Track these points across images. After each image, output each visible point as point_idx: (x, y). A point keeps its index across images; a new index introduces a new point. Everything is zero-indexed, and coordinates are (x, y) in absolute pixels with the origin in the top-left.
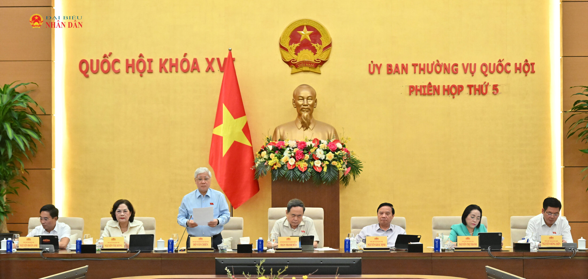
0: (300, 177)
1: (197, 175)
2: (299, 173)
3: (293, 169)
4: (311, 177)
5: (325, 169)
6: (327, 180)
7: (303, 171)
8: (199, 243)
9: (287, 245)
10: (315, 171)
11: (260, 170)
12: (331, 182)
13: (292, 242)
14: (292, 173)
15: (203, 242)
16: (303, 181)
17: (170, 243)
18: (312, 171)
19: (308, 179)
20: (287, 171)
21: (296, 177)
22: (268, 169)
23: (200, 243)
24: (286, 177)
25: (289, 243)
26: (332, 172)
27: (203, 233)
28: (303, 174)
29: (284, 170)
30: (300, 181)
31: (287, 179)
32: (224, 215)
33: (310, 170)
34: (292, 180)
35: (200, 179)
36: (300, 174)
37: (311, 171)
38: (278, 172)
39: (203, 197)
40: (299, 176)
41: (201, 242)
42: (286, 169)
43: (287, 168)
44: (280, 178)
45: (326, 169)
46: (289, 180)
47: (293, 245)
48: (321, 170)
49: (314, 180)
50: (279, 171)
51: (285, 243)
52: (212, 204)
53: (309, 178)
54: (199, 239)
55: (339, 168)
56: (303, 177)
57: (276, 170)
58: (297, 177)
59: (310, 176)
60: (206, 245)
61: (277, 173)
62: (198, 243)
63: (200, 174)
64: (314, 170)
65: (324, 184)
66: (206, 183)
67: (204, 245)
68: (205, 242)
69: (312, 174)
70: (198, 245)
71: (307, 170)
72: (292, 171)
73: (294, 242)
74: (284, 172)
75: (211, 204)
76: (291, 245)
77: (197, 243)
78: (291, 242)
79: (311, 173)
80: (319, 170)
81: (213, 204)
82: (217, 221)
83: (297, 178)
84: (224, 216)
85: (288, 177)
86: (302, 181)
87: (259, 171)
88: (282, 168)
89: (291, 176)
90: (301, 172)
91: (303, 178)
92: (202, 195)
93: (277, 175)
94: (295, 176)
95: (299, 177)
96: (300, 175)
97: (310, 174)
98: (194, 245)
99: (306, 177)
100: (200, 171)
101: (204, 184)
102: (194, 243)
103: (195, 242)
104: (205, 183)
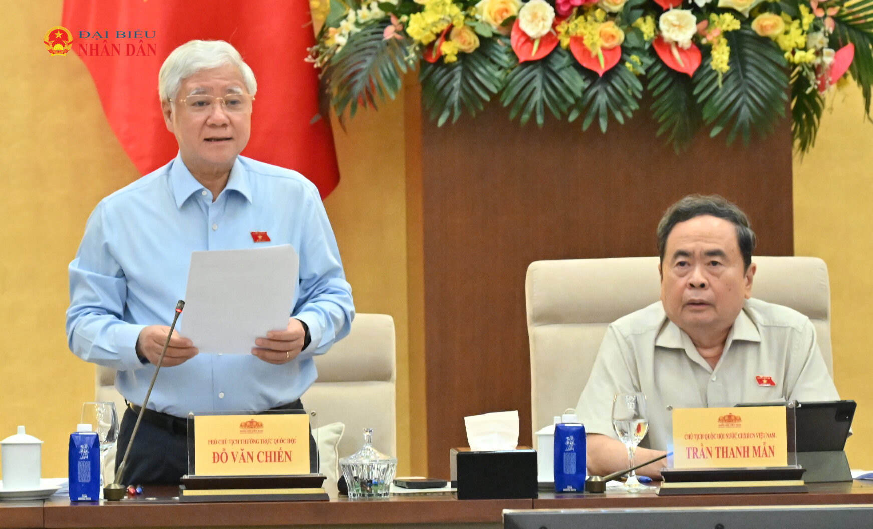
0: (585, 105)
1: (184, 81)
2: (579, 83)
3: (544, 62)
4: (647, 99)
5: (721, 58)
6: (728, 117)
7: (602, 68)
8: (241, 446)
9: (724, 452)
10: (665, 67)
11: (364, 66)
12: (756, 128)
13: (748, 436)
14: (538, 83)
15: (265, 442)
16: (603, 125)
17: (84, 451)
18: (647, 71)
19: (630, 115)
20: (511, 73)
21: (565, 101)
22: (406, 63)
23: (249, 448)
24: (506, 104)
25: (730, 443)
26: (753, 75)
27: (222, 395)
28: (598, 87)
29: (494, 62)
30: (585, 126)
31: (513, 115)
32: (323, 296)
33: (635, 63)
34: (540, 120)
35: (201, 103)
36: (586, 85)
37: (642, 71)
38: (464, 78)
39: (210, 203)
40: (580, 94)
41: (254, 441)
42: (506, 58)
43: (512, 53)
44: (477, 109)
45: (726, 57)
46: (526, 117)
47: (757, 452)
48: (696, 65)
49: (660, 120)
50: (468, 72)
51: (713, 444)
52: (260, 237)
53: (634, 106)
54: (244, 426)
55: (794, 53)
56: (602, 99)
57: (450, 66)
58: (571, 100)
59: (639, 96)
60: (284, 456)
61: (457, 83)
62: (237, 448)
63: (203, 73)
64: (659, 60)
65: (717, 136)
66: (231, 122)
67: (271, 457)
68: (277, 442)
69: (650, 87)
70: (239, 457)
71: (622, 61)
72: (538, 72)
73: (761, 436)
74: (498, 74)
75: (256, 237)
76: (744, 452)
77: (229, 449)
78: (743, 436)
79: (640, 77)
80: (685, 64)
81: (266, 238)
82: (300, 328)
83: (571, 109)
84: (328, 304)
85: (521, 102)
86: (595, 124)
87: (354, 74)
88: (486, 56)
89: (538, 96)
90: (589, 75)
91: (603, 109)
92: (206, 193)
93: (456, 96)
94: (560, 95)
95: (577, 100)
96: (585, 91)
97: (640, 87)
98: (218, 458)
99: (618, 102)
100: (199, 59)
101: (224, 125)
102: (219, 449)
103: (224, 442)
104: (227, 121)
